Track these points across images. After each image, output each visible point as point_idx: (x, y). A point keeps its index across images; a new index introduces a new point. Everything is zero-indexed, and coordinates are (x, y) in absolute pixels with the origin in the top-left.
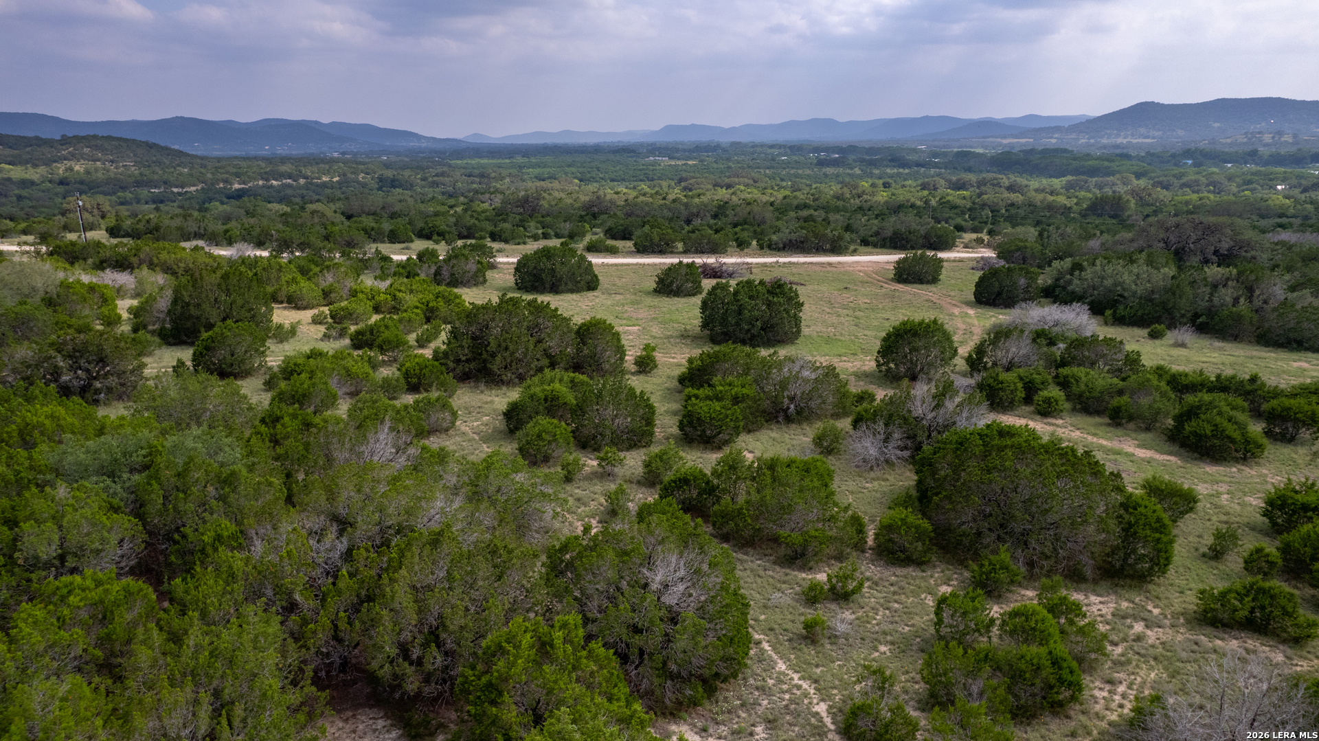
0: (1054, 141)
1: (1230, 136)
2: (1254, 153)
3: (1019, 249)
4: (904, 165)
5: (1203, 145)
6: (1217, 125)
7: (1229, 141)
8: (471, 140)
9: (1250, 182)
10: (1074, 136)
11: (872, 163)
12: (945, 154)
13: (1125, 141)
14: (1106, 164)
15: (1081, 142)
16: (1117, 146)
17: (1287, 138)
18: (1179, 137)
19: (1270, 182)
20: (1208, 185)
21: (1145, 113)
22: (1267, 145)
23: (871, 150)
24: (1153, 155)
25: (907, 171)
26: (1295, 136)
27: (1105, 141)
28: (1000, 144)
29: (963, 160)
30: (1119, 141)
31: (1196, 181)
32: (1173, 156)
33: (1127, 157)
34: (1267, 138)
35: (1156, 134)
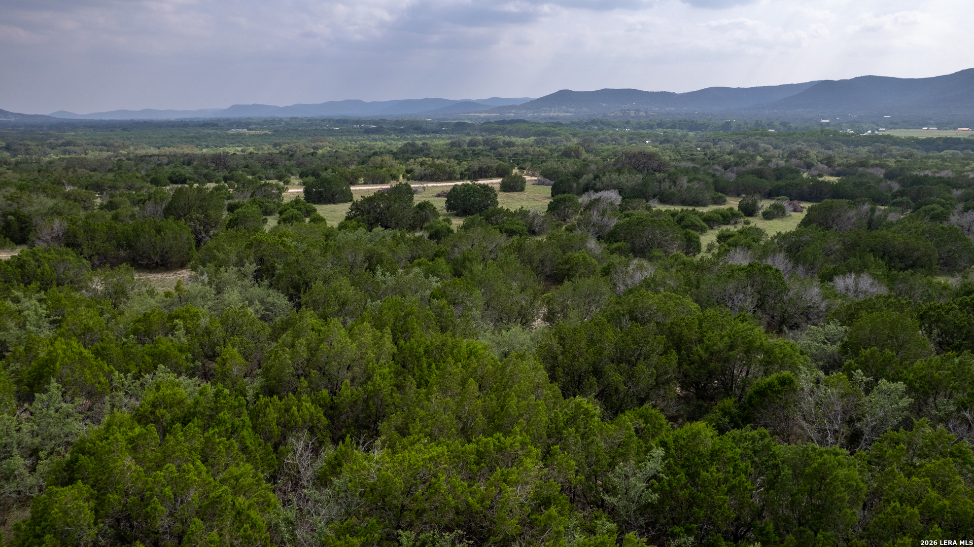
0: (512, 115)
1: (613, 111)
2: (628, 123)
3: (555, 173)
4: (424, 132)
5: (600, 117)
6: (604, 105)
7: (613, 115)
8: (57, 116)
9: (631, 139)
10: (524, 111)
11: (402, 131)
12: (448, 124)
13: (555, 114)
14: (552, 129)
15: (529, 115)
16: (552, 118)
17: (642, 113)
18: (585, 112)
19: (642, 138)
20: (612, 141)
21: (563, 97)
22: (633, 117)
23: (398, 122)
24: (574, 123)
25: (427, 136)
26: (646, 112)
27: (543, 114)
28: (480, 117)
29: (460, 126)
30: (552, 114)
31: (606, 138)
32: (586, 124)
33: (560, 124)
34: (632, 113)
35: (572, 110)
